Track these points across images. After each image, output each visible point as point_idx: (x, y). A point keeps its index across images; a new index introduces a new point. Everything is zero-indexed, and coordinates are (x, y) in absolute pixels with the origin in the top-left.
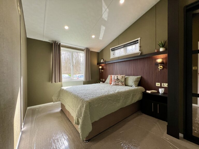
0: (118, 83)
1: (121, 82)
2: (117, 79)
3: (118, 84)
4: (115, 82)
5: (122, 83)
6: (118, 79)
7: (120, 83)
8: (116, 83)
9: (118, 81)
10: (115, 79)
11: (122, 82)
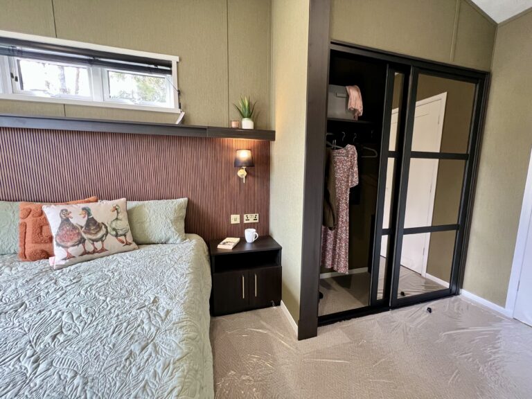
0: (98, 245)
1: (117, 236)
2: (88, 225)
3: (103, 250)
4: (82, 241)
5: (122, 238)
6: (92, 224)
7: (111, 242)
8: (90, 247)
9: (99, 235)
10: (74, 228)
11: (120, 233)
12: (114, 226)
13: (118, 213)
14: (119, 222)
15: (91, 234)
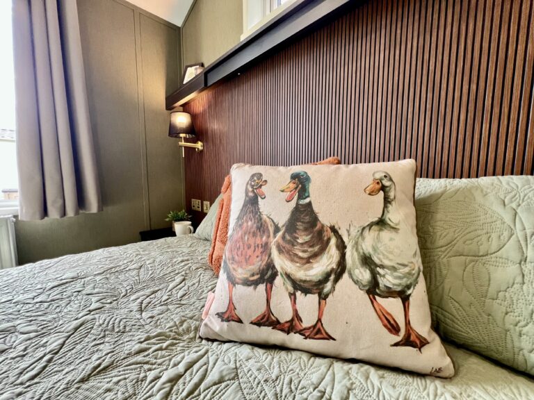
3: (318, 330)
12: (367, 246)
13: (387, 201)
14: (386, 234)
15: (293, 257)
